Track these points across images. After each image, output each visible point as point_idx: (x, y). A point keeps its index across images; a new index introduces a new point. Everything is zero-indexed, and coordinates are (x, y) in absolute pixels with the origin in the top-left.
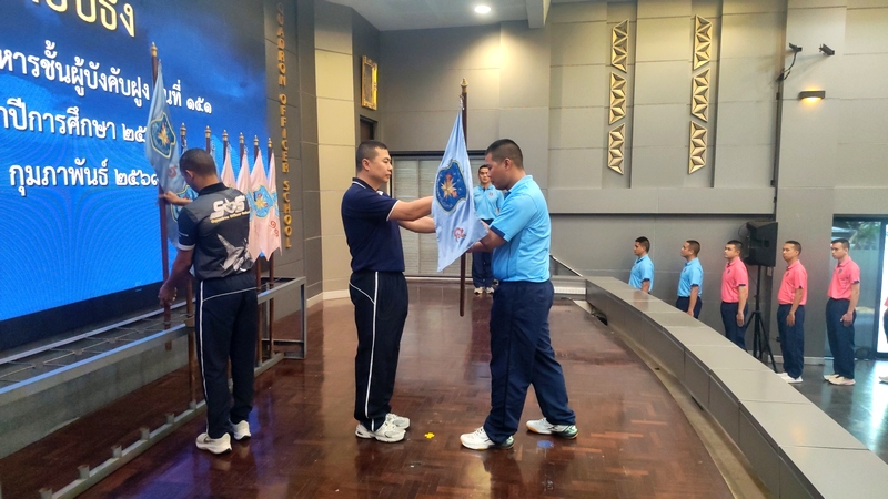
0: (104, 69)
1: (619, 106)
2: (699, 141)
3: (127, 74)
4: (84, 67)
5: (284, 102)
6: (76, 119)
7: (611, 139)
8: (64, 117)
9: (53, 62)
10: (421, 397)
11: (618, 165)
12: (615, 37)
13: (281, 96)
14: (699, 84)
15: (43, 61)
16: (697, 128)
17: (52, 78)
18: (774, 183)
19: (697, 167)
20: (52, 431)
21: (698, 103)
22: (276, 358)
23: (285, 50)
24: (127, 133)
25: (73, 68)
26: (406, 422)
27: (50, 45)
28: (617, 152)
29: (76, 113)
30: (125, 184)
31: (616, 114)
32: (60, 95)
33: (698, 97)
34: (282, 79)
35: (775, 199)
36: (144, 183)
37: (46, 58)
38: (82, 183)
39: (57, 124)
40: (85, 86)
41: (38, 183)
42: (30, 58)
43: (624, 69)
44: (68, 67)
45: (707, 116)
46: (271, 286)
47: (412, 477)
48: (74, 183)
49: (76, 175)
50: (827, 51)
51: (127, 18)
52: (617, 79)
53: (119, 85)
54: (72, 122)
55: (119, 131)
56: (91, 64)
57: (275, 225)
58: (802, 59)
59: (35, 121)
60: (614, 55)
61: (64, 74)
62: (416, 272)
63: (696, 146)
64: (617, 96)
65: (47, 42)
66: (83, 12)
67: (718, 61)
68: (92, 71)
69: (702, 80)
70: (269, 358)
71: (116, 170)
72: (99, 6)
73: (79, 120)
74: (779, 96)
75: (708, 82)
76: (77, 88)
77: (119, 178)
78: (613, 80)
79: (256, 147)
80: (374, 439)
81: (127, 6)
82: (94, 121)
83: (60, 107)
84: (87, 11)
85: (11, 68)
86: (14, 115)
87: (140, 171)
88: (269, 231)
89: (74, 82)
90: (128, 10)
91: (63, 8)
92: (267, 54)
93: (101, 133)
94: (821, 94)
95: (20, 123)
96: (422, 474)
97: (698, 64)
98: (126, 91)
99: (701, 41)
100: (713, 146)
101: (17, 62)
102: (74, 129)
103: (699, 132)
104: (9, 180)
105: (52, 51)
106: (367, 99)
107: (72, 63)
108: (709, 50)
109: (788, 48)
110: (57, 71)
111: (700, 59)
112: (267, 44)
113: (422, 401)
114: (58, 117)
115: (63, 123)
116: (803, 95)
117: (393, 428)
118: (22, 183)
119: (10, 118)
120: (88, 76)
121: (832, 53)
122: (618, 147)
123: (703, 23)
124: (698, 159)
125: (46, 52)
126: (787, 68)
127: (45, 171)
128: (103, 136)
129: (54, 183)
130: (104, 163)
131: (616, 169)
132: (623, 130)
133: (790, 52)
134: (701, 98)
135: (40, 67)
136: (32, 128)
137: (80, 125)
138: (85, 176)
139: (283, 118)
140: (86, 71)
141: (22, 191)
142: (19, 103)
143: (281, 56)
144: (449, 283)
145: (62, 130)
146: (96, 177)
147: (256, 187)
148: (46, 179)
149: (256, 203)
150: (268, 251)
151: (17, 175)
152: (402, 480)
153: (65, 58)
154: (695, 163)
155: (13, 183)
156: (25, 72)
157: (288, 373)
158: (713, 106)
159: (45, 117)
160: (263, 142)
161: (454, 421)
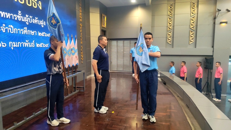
0: (34, 18)
1: (170, 26)
2: (192, 35)
3: (40, 19)
4: (28, 17)
5: (81, 26)
6: (26, 30)
7: (168, 35)
8: (23, 30)
9: (20, 16)
10: (112, 102)
11: (170, 42)
12: (169, 8)
13: (80, 24)
14: (192, 20)
15: (18, 16)
16: (192, 32)
17: (20, 20)
18: (213, 47)
19: (191, 43)
20: (20, 108)
21: (192, 25)
22: (77, 91)
23: (82, 12)
24: (39, 34)
25: (26, 17)
26: (107, 108)
27: (20, 12)
28: (170, 38)
29: (26, 29)
30: (39, 47)
31: (169, 28)
32: (22, 24)
33: (192, 24)
34: (81, 20)
35: (213, 51)
36: (44, 46)
37: (19, 15)
38: (28, 46)
39: (21, 32)
40: (29, 22)
41: (16, 46)
42: (15, 15)
43: (172, 16)
44: (24, 17)
45: (194, 29)
46: (76, 73)
47: (107, 123)
48: (26, 46)
49: (26, 44)
50: (228, 11)
51: (40, 5)
52: (170, 19)
53: (38, 22)
54: (25, 31)
55: (37, 33)
56: (30, 17)
57: (77, 57)
58: (221, 13)
59: (16, 31)
60: (169, 12)
61: (23, 19)
62: (116, 70)
63: (191, 37)
64: (170, 24)
65: (19, 11)
66: (28, 3)
67: (198, 14)
68: (30, 18)
69: (193, 19)
70: (75, 91)
71: (37, 43)
72: (32, 2)
73: (27, 31)
74: (214, 23)
75: (195, 19)
76: (26, 23)
77: (37, 45)
78: (169, 19)
79: (72, 37)
80: (99, 113)
81: (40, 2)
82: (31, 31)
83: (22, 27)
84: (29, 3)
85: (10, 18)
86: (10, 29)
87: (43, 43)
88: (75, 59)
89: (26, 21)
90: (40, 3)
91: (23, 2)
92: (77, 14)
93: (33, 34)
94: (226, 23)
95: (12, 31)
96: (109, 122)
97: (192, 15)
98: (39, 23)
99: (193, 8)
100: (196, 37)
101: (11, 16)
102: (26, 33)
103: (192, 33)
104: (9, 46)
105: (20, 13)
106: (103, 25)
107: (25, 16)
108: (195, 11)
109: (217, 10)
110: (21, 18)
111: (193, 13)
112: (77, 11)
113: (112, 103)
114: (22, 30)
115: (23, 31)
116: (221, 23)
117: (104, 110)
118: (12, 46)
119: (9, 30)
120: (29, 19)
121: (229, 11)
122: (170, 37)
123: (194, 4)
124: (192, 40)
125: (19, 14)
126: (217, 15)
127: (18, 43)
128: (33, 35)
129: (21, 46)
130: (33, 41)
131: (169, 43)
132: (171, 33)
133: (217, 11)
134: (193, 24)
135: (17, 18)
136: (15, 33)
137: (27, 32)
138: (28, 44)
139: (81, 30)
140: (29, 18)
141: (12, 48)
142: (12, 26)
143: (80, 14)
144: (124, 73)
145: (23, 33)
146: (32, 45)
147: (72, 48)
148: (18, 45)
149: (72, 52)
150: (75, 64)
151: (11, 44)
152: (104, 123)
153: (23, 15)
154: (191, 41)
155: (10, 46)
156: (13, 19)
157: (80, 95)
158: (196, 26)
159: (18, 30)
160: (74, 36)
161: (120, 109)
